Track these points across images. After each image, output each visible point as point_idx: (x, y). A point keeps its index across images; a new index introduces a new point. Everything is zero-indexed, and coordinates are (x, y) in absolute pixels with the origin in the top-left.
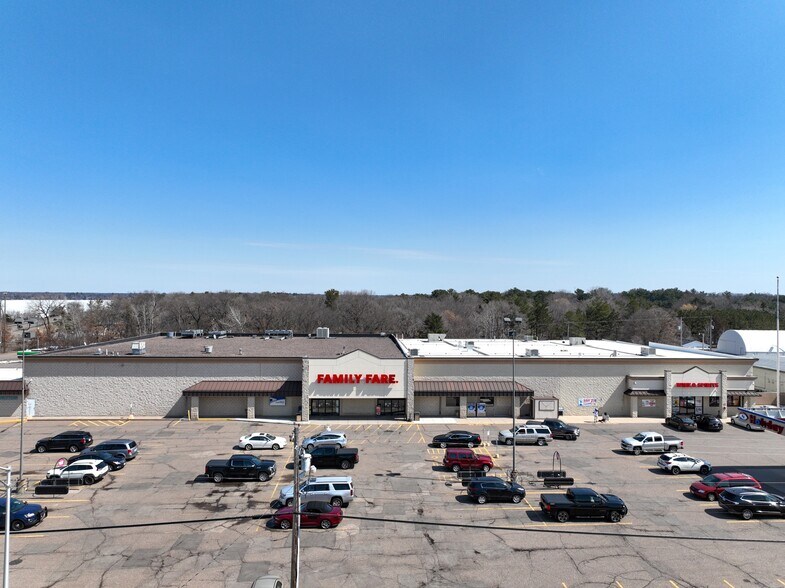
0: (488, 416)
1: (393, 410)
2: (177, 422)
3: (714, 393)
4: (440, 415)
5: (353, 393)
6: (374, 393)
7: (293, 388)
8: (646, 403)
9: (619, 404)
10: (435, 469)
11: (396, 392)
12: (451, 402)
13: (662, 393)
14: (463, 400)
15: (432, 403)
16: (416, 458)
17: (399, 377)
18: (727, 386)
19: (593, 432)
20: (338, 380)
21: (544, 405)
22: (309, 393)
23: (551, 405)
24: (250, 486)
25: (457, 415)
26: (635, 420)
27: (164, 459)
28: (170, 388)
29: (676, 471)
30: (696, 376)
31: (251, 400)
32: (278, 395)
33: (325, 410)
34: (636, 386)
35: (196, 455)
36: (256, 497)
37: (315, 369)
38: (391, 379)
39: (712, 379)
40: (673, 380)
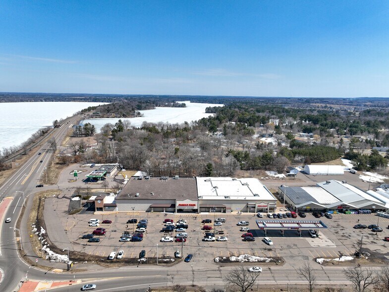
0: (216, 212)
1: (195, 211)
2: (149, 213)
3: (266, 208)
4: (205, 212)
5: (186, 208)
6: (191, 208)
7: (173, 206)
8: (252, 209)
9: (245, 209)
10: (202, 229)
11: (195, 208)
12: (207, 209)
13: (255, 207)
14: (210, 209)
15: (204, 209)
16: (199, 226)
17: (196, 205)
18: (269, 206)
19: (236, 218)
20: (183, 205)
21: (228, 210)
22: (177, 207)
23: (230, 210)
24: (170, 233)
25: (209, 212)
26: (248, 214)
27: (152, 226)
28: (147, 206)
29: (244, 231)
30: (262, 204)
31: (164, 209)
32: (170, 207)
33: (180, 211)
34: (249, 206)
35: (158, 224)
36: (172, 236)
37: (178, 203)
38: (195, 205)
39: (266, 205)
40: (257, 205)
